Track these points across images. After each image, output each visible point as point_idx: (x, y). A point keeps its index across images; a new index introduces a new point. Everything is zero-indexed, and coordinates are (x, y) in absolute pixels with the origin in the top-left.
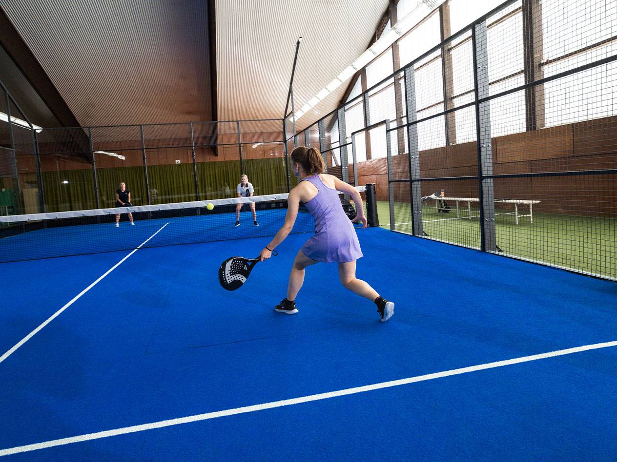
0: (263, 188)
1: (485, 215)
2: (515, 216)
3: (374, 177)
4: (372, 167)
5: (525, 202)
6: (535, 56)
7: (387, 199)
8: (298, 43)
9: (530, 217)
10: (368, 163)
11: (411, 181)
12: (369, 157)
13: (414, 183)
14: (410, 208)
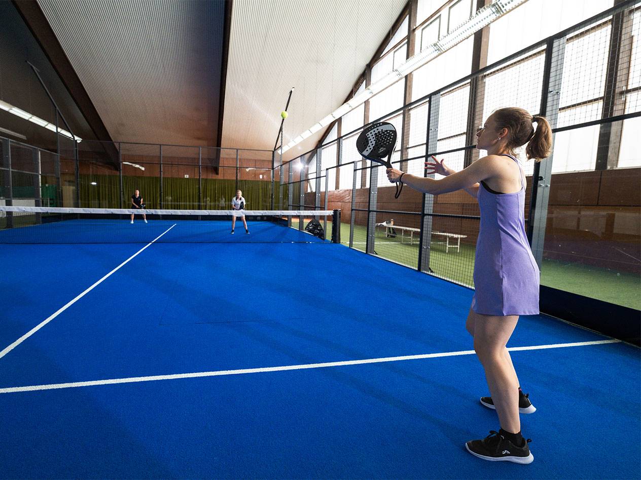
0: (252, 203)
1: (423, 243)
2: (446, 246)
3: (340, 203)
4: (339, 196)
5: (455, 236)
6: (476, 122)
7: (348, 222)
8: (291, 92)
9: (457, 248)
10: (336, 192)
11: (369, 211)
12: (337, 187)
13: (372, 212)
14: (366, 232)
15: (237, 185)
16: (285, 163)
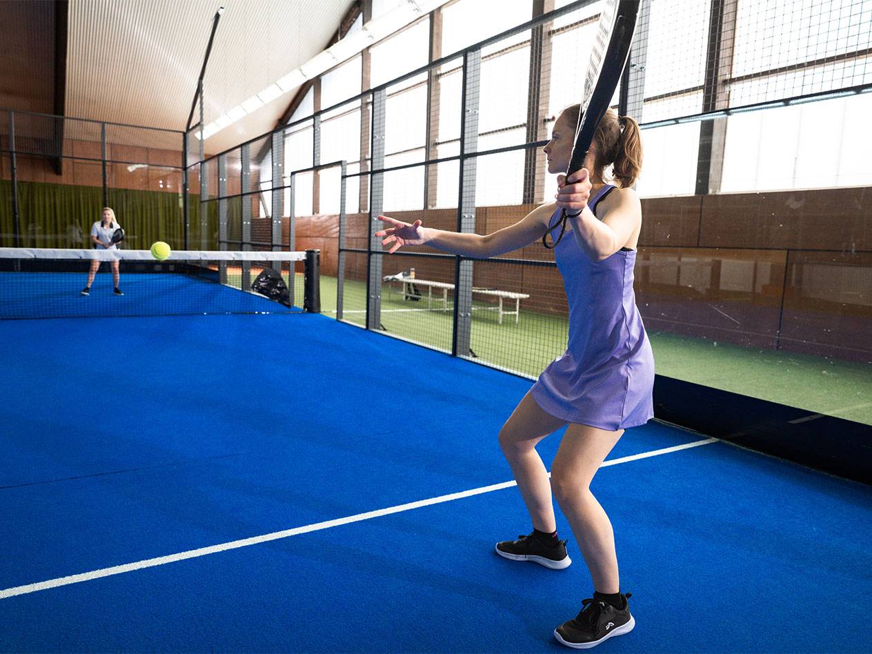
1: (460, 308)
2: (498, 313)
3: (321, 240)
4: (320, 226)
5: (512, 295)
7: (335, 275)
8: (217, 16)
9: (515, 315)
10: (314, 219)
11: (370, 253)
12: (316, 210)
13: (374, 255)
14: (365, 291)
15: (106, 197)
16: (209, 158)
